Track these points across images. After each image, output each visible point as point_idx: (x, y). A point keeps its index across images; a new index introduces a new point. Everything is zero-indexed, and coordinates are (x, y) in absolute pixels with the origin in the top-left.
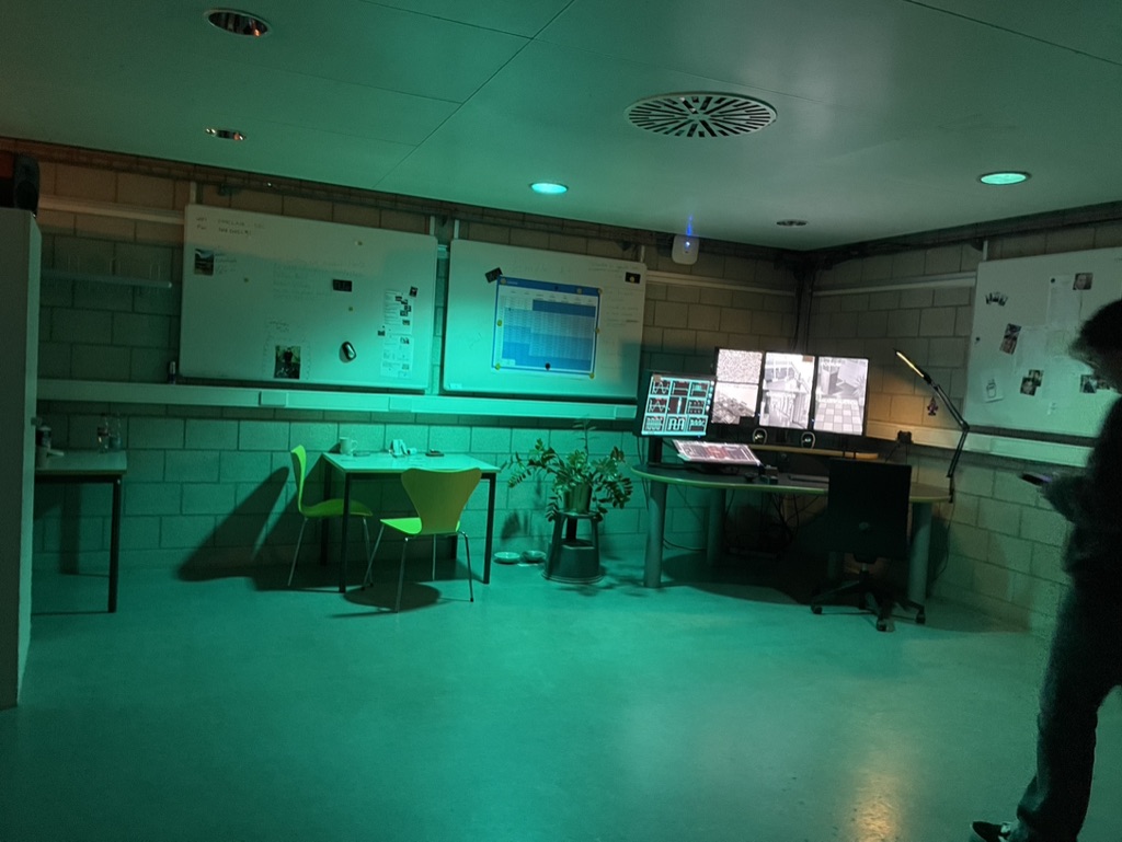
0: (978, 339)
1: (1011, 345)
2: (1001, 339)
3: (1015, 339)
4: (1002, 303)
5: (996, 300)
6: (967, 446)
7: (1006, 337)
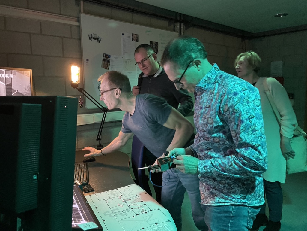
0: (88, 60)
1: (107, 65)
2: (101, 62)
3: (109, 62)
4: (98, 40)
5: (95, 39)
6: (107, 120)
7: (104, 60)
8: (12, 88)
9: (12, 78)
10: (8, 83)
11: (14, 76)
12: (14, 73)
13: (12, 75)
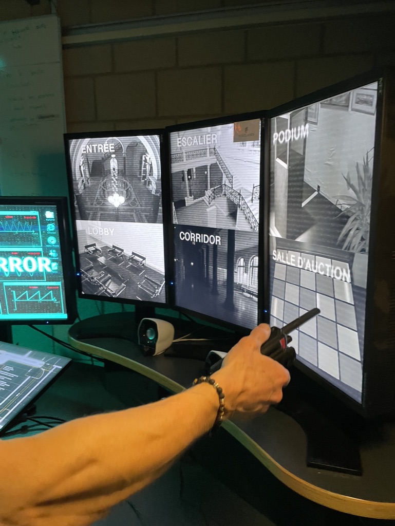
8: (302, 181)
9: (305, 140)
11: (314, 127)
12: (315, 116)
13: (307, 125)
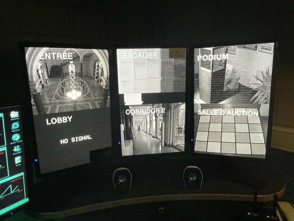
10: (216, 69)
11: (232, 55)
12: (233, 51)
13: (227, 55)
